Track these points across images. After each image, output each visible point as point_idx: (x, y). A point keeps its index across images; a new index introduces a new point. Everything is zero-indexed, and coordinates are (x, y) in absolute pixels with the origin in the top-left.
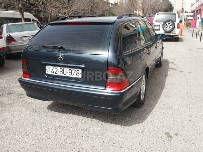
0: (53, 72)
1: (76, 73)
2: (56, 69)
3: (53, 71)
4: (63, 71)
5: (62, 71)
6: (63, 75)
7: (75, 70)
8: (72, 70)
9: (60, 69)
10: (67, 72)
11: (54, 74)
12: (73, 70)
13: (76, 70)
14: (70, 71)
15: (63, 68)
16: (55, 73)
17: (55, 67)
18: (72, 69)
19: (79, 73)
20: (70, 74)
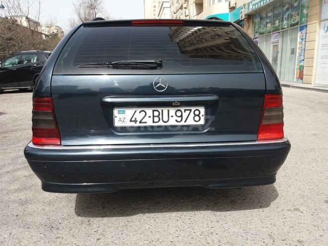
0: (135, 121)
1: (192, 115)
2: (143, 113)
3: (133, 119)
4: (161, 116)
5: (158, 116)
6: (161, 123)
7: (191, 110)
8: (183, 111)
9: (153, 111)
10: (172, 116)
11: (138, 124)
12: (185, 110)
13: (193, 109)
14: (179, 114)
15: (160, 110)
16: (140, 122)
17: (139, 110)
18: (183, 109)
19: (198, 115)
20: (179, 119)
